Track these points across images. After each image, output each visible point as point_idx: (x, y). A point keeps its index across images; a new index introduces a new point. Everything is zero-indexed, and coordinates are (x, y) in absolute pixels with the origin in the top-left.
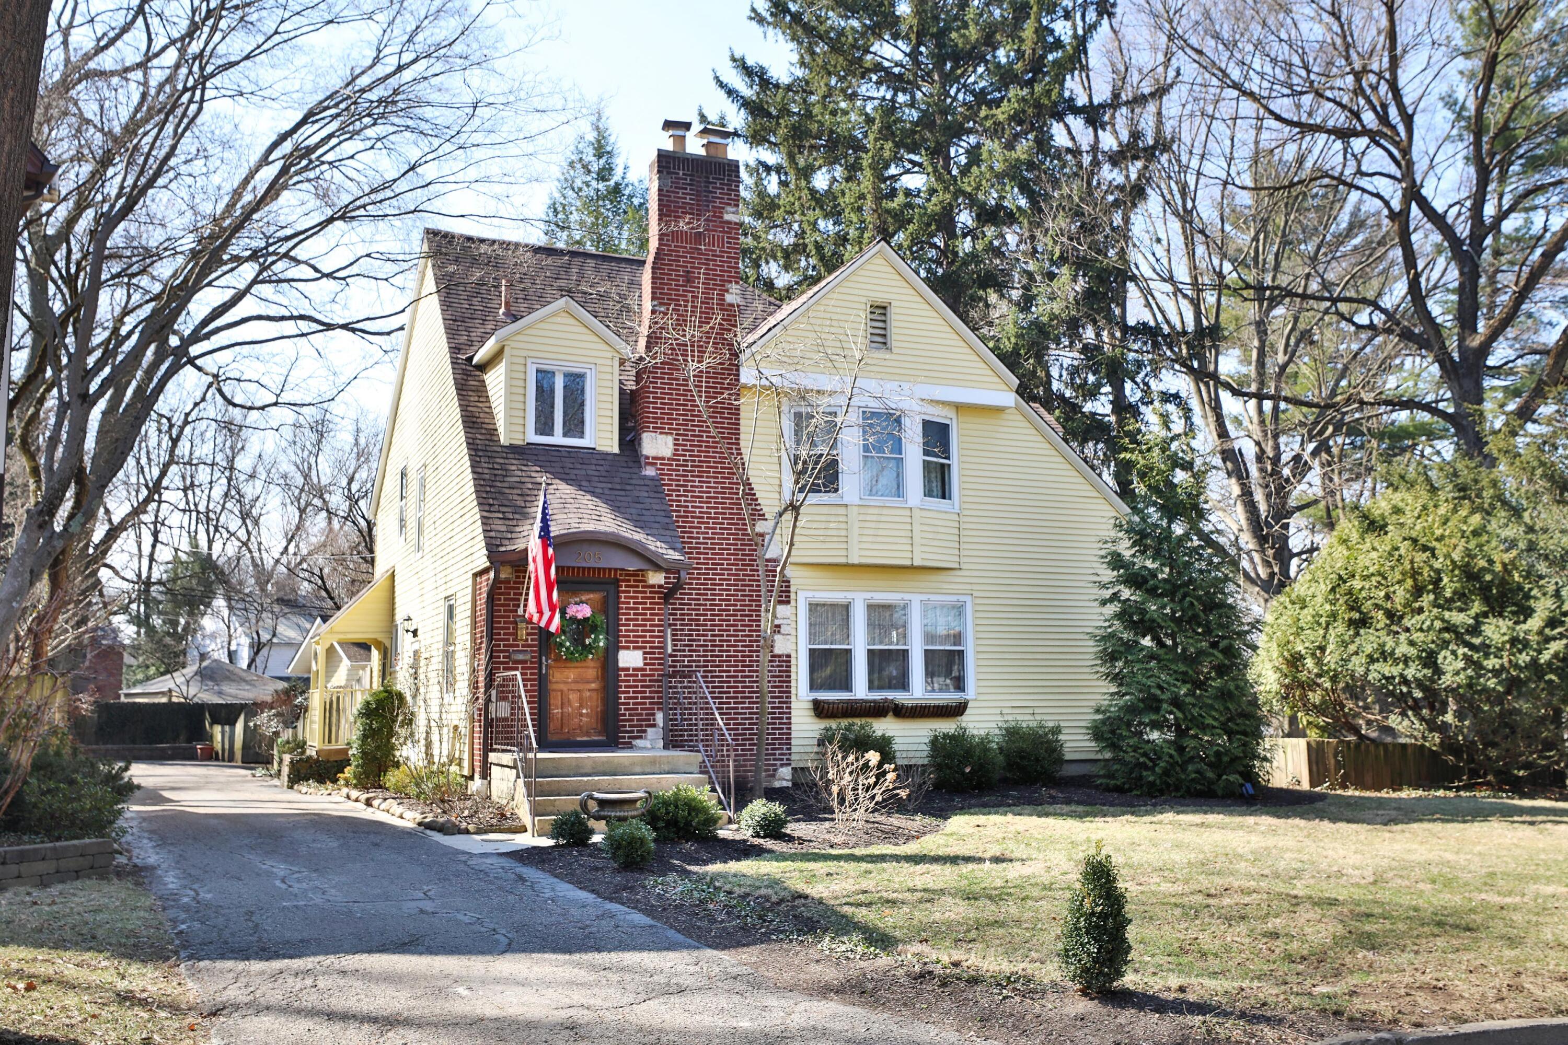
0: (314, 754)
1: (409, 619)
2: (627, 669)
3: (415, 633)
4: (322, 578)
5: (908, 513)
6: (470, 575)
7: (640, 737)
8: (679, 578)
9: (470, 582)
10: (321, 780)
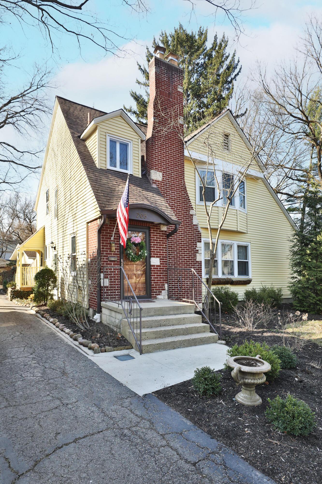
0: (19, 289)
1: (52, 243)
2: (154, 266)
3: (55, 248)
4: (18, 235)
5: (236, 211)
6: (85, 223)
7: (159, 294)
8: (176, 227)
9: (86, 226)
10: (22, 298)
